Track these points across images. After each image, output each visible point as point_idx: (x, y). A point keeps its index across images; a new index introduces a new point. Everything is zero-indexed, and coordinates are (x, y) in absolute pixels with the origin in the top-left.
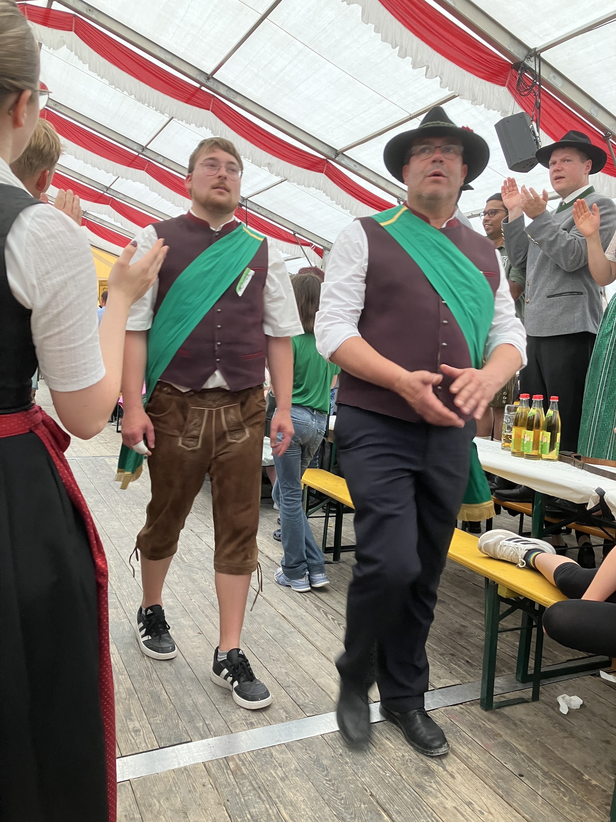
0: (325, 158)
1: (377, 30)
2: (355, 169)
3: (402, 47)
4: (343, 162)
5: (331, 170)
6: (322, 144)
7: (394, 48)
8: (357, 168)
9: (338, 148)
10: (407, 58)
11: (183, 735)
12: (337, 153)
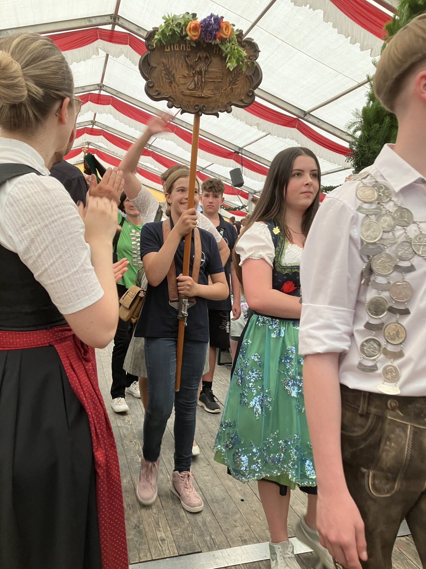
0: (297, 118)
1: (334, 27)
2: (319, 124)
3: (353, 37)
4: (310, 120)
5: (301, 125)
6: (294, 108)
7: (347, 37)
8: (320, 123)
9: (306, 110)
10: (357, 44)
11: (195, 546)
12: (305, 114)
